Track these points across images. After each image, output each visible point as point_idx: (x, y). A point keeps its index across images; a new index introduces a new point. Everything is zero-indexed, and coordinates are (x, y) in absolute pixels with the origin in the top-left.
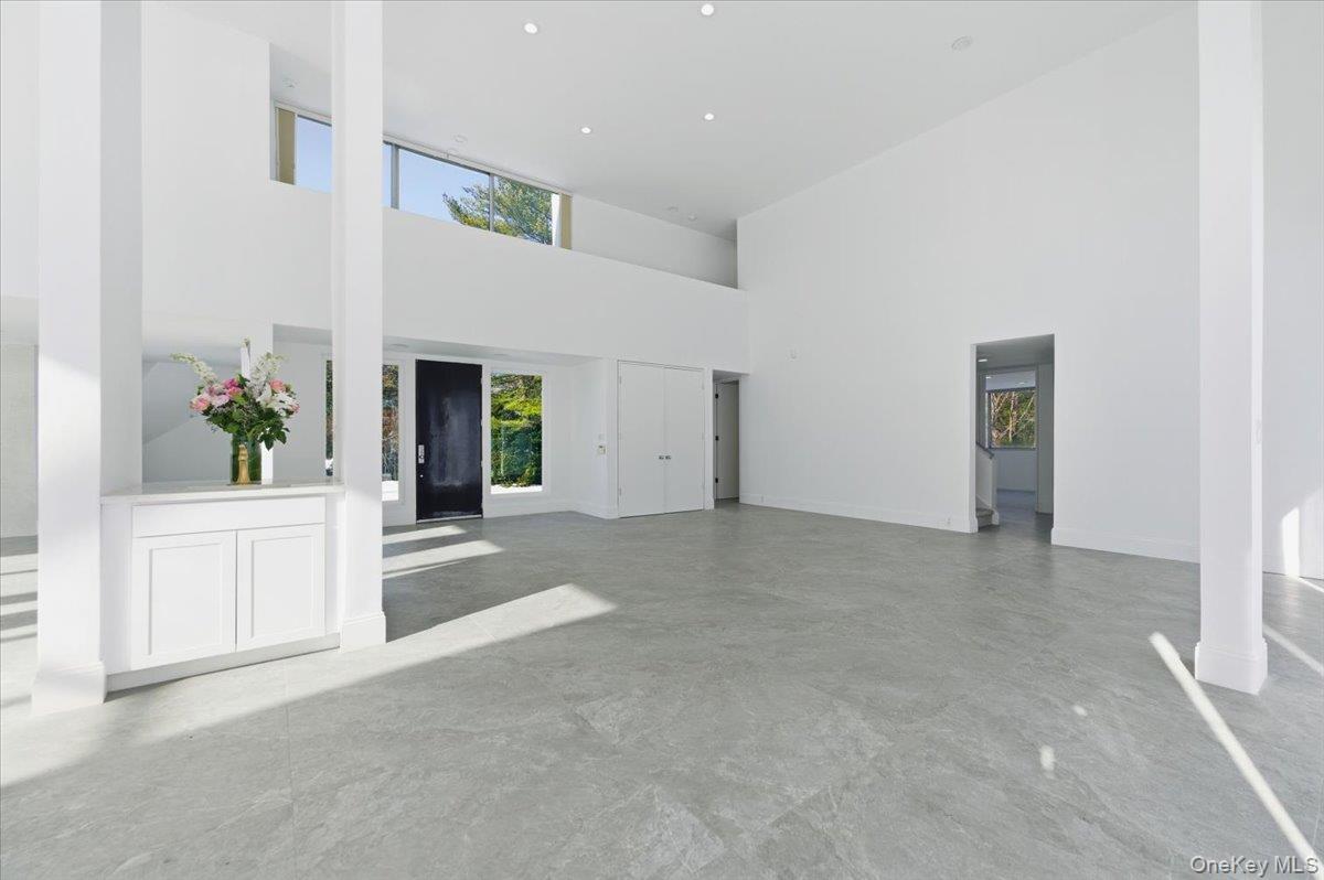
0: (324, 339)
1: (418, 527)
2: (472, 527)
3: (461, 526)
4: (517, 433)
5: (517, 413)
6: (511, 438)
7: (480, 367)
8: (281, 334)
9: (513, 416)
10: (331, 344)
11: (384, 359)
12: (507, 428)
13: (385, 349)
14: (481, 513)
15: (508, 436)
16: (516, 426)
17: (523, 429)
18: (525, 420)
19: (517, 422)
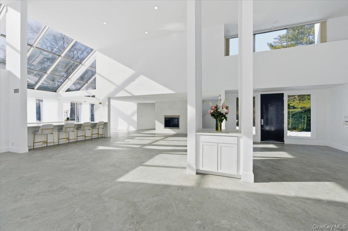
0: (237, 92)
1: (261, 143)
2: (280, 146)
3: (276, 145)
4: (296, 113)
5: (295, 106)
6: (293, 115)
7: (283, 94)
8: (227, 92)
9: (294, 108)
10: (238, 93)
11: (253, 95)
12: (292, 112)
13: (253, 92)
14: (283, 141)
15: (292, 114)
16: (295, 111)
17: (299, 112)
18: (299, 109)
19: (296, 110)
